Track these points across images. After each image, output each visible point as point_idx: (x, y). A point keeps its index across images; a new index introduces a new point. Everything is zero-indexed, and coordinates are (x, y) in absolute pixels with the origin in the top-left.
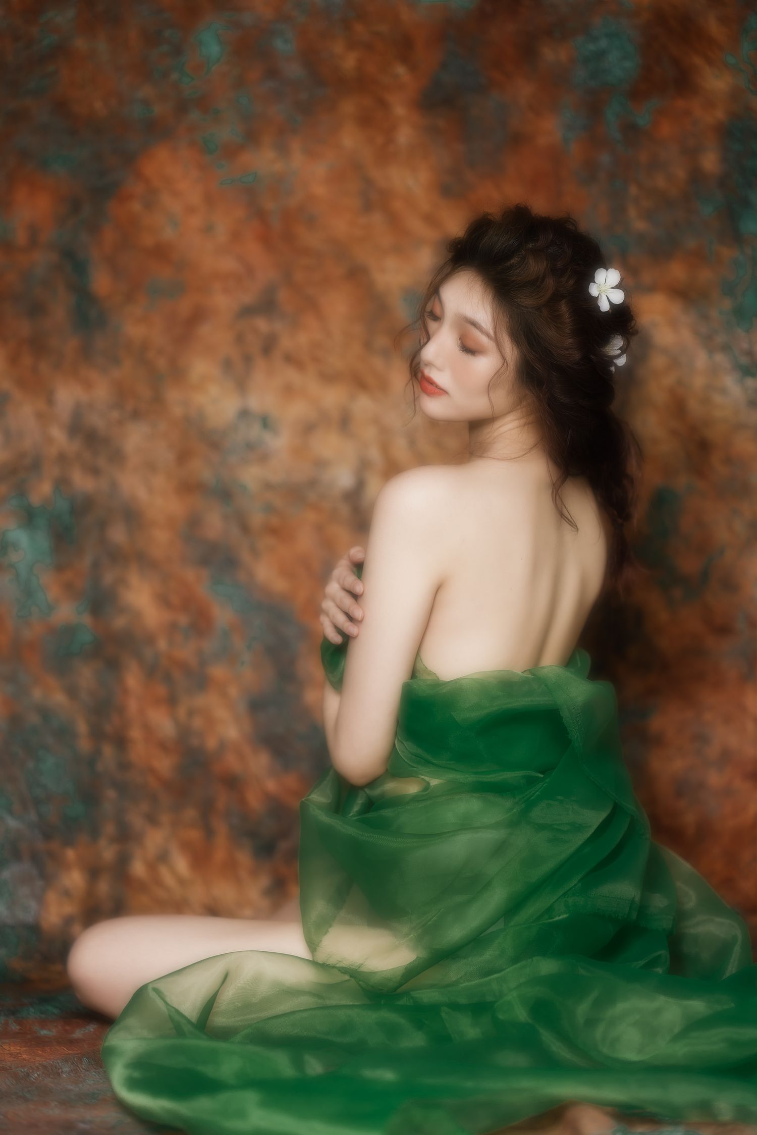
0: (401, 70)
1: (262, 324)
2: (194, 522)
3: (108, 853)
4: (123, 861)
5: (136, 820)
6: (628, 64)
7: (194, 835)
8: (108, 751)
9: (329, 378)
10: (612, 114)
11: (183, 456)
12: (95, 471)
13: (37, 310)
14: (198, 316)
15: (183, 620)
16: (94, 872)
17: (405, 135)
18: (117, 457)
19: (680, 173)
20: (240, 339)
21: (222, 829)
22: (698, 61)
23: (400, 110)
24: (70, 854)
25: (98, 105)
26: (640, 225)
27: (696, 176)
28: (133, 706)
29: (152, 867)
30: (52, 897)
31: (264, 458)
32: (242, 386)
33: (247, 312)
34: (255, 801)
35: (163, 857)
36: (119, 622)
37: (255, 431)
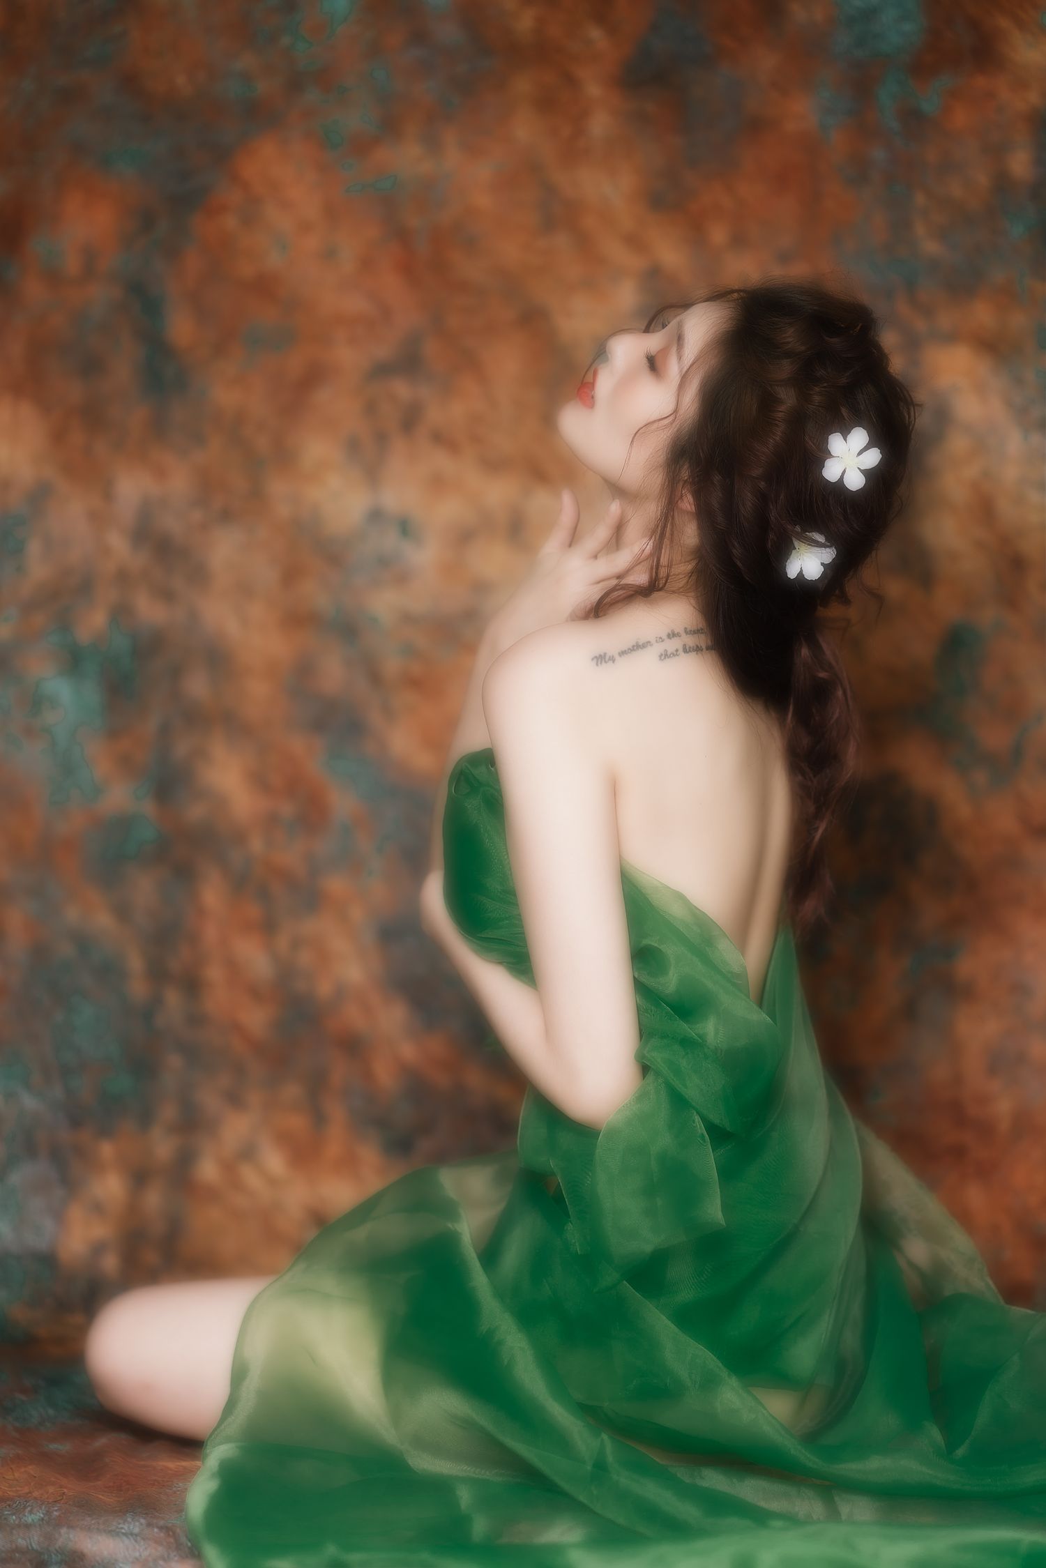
0: (596, 34)
1: (402, 389)
2: (304, 670)
3: (163, 1147)
4: (184, 1162)
5: (209, 1099)
6: (908, 27)
7: (297, 1122)
8: (173, 999)
9: (494, 465)
10: (888, 95)
11: (291, 575)
12: (167, 596)
13: (91, 367)
14: (313, 377)
15: (287, 809)
16: (139, 1177)
17: (600, 124)
18: (199, 575)
19: (982, 179)
20: (371, 409)
21: (337, 1113)
22: (1004, 23)
23: (594, 89)
24: (107, 1150)
25: (181, 80)
26: (931, 247)
27: (1003, 183)
28: (211, 933)
29: (229, 1168)
30: (76, 1214)
31: (402, 578)
32: (373, 475)
33: (381, 371)
34: (385, 1076)
35: (248, 1153)
36: (195, 812)
37: (390, 541)
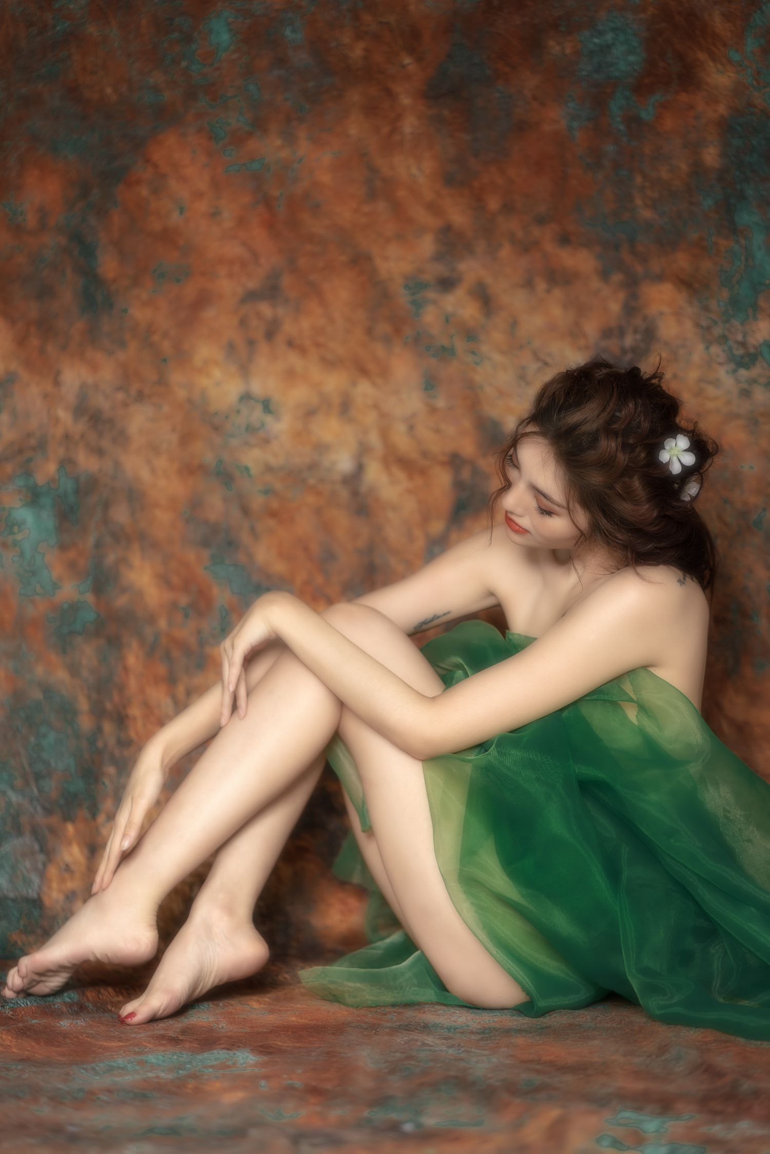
0: (408, 61)
1: (266, 309)
2: (195, 504)
6: (632, 58)
8: (109, 728)
9: (330, 364)
10: (617, 106)
11: (186, 439)
12: (100, 452)
13: (45, 292)
14: (202, 300)
15: (184, 600)
17: (409, 125)
18: (122, 438)
19: (683, 165)
20: (243, 323)
22: (702, 56)
23: (406, 101)
24: (70, 828)
25: (109, 91)
26: (646, 214)
27: (698, 168)
28: (133, 684)
30: (53, 873)
31: (266, 441)
32: (245, 370)
33: (251, 297)
36: (121, 601)
37: (256, 415)
